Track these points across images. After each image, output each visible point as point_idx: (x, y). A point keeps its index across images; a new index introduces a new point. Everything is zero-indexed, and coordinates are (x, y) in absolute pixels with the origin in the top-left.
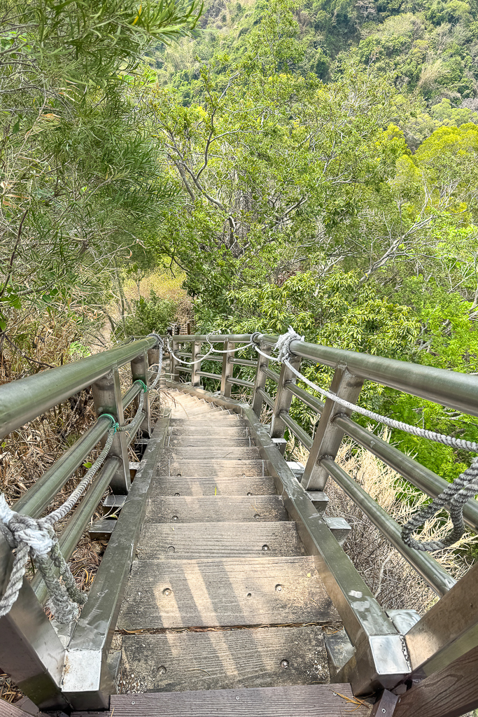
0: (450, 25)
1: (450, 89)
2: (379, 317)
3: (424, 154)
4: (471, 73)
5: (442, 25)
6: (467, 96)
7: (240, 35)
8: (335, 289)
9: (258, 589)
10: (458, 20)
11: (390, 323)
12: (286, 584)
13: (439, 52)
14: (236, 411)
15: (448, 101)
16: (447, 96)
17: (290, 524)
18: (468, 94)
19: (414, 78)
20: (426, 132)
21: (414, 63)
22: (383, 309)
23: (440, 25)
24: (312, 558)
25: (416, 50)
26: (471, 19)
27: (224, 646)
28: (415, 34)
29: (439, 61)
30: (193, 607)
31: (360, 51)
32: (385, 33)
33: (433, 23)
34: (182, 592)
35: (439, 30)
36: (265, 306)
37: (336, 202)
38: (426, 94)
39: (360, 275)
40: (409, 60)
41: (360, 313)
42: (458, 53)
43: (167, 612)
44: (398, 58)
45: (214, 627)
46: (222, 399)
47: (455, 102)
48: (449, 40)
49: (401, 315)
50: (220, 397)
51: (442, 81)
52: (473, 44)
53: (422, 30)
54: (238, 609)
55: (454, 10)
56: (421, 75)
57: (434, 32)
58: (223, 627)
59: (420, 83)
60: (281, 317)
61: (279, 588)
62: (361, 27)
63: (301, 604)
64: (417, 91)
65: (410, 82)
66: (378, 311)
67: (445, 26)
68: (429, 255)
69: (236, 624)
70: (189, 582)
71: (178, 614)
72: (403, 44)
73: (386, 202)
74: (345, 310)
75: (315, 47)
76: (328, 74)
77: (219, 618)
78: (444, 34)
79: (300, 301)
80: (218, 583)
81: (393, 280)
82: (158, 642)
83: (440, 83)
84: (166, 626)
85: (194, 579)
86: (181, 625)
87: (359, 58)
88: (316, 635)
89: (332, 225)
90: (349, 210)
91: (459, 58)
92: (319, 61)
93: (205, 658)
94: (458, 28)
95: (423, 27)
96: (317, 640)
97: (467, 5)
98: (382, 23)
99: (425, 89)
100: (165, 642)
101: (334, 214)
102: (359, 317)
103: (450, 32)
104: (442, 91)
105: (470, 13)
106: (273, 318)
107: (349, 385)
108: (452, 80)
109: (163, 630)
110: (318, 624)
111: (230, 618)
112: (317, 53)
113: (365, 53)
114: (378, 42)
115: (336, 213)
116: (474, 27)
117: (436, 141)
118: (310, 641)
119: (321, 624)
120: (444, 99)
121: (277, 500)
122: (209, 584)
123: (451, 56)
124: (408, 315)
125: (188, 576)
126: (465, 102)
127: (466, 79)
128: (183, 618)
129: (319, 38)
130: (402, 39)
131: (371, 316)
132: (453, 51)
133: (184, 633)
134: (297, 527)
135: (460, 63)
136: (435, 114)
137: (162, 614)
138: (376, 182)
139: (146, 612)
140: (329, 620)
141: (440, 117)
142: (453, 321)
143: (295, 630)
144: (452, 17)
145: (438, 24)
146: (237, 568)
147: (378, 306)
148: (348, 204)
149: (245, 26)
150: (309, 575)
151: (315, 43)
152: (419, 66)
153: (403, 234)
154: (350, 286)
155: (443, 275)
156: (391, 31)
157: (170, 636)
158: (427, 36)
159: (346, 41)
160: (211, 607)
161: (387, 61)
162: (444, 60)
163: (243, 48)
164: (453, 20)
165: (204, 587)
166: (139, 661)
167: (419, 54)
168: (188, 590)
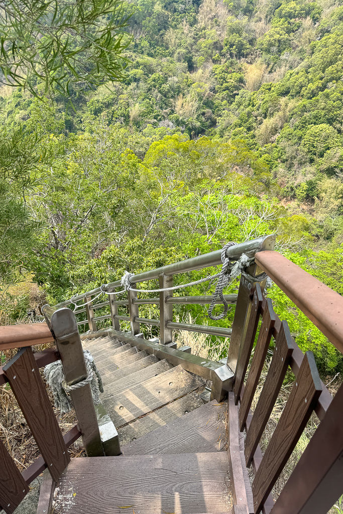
0: (136, 84)
1: (149, 118)
2: (162, 258)
3: (150, 159)
4: (158, 107)
5: (132, 84)
6: (160, 120)
7: (8, 115)
8: (132, 250)
9: (161, 388)
10: (139, 79)
11: (168, 259)
12: (173, 381)
13: (135, 99)
14: (104, 336)
15: (151, 125)
16: (149, 123)
17: (163, 361)
18: (160, 119)
19: (126, 117)
20: (145, 146)
21: (123, 108)
22: (162, 253)
23: (130, 84)
24: (180, 366)
25: (122, 101)
26: (147, 78)
27: (157, 417)
28: (119, 92)
29: (137, 104)
30: (137, 408)
31: (89, 109)
32: (100, 95)
33: (126, 84)
34: (128, 404)
35: (131, 87)
36: (96, 273)
37: (112, 202)
38: (137, 124)
39: (141, 238)
40: (120, 107)
41: (151, 259)
42: (146, 98)
43: (126, 416)
44: (113, 108)
45: (150, 412)
46: (93, 333)
47: (155, 125)
48: (139, 92)
49: (172, 252)
50: (90, 333)
51: (143, 115)
52: (152, 91)
53: (121, 89)
54: (157, 400)
55: (135, 75)
56: (130, 114)
57: (129, 89)
58: (154, 411)
59: (131, 119)
60: (107, 276)
61: (171, 384)
62: (84, 95)
63: (183, 386)
64: (131, 124)
65: (125, 120)
66: (160, 255)
67: (133, 85)
68: (173, 216)
69: (159, 406)
70: (129, 399)
71: (131, 414)
72: (113, 99)
73: (140, 194)
74: (142, 260)
75: (60, 112)
76: (74, 126)
77: (150, 408)
78: (135, 89)
79: (114, 263)
80: (143, 394)
81: (159, 236)
82: (127, 430)
83: (142, 116)
84: (127, 421)
85: (132, 397)
86: (135, 418)
87: (90, 113)
88: (195, 395)
89: (114, 215)
90: (121, 204)
91: (148, 100)
92: (65, 120)
93: (151, 426)
94: (141, 84)
95: (121, 87)
96: (196, 397)
97: (141, 71)
98: (96, 90)
99: (135, 121)
100: (130, 428)
101: (114, 209)
102: (151, 261)
103: (138, 87)
104: (146, 121)
105: (145, 75)
106: (103, 278)
107: (167, 281)
108: (149, 113)
109: (127, 424)
110: (194, 391)
111: (155, 405)
112: (63, 115)
113: (93, 109)
114: (98, 102)
115: (115, 208)
116: (150, 82)
117: (153, 151)
118: (193, 399)
119: (195, 390)
120: (148, 125)
121: (152, 357)
122: (140, 396)
123: (143, 100)
124: (177, 252)
125: (128, 397)
126: (161, 124)
127: (156, 111)
128: (134, 415)
129: (61, 106)
130: (112, 97)
131: (157, 258)
132: (143, 97)
133: (137, 421)
134: (167, 361)
135: (149, 103)
136: (146, 135)
137: (123, 417)
138: (131, 185)
139: (115, 420)
140: (197, 387)
141: (150, 135)
142: (201, 247)
143: (185, 397)
144: (136, 79)
145: (129, 84)
146: (148, 384)
147: (158, 252)
148: (120, 201)
149: (10, 109)
150: (181, 373)
151: (59, 110)
152: (127, 110)
153: (156, 209)
154: (139, 245)
155: (186, 224)
156: (104, 93)
157: (131, 425)
158: (125, 92)
159: (78, 105)
160: (145, 405)
161: (107, 110)
162: (140, 103)
163: (13, 123)
164: (136, 80)
165: (138, 399)
166: (122, 440)
167: (124, 103)
168: (131, 403)
